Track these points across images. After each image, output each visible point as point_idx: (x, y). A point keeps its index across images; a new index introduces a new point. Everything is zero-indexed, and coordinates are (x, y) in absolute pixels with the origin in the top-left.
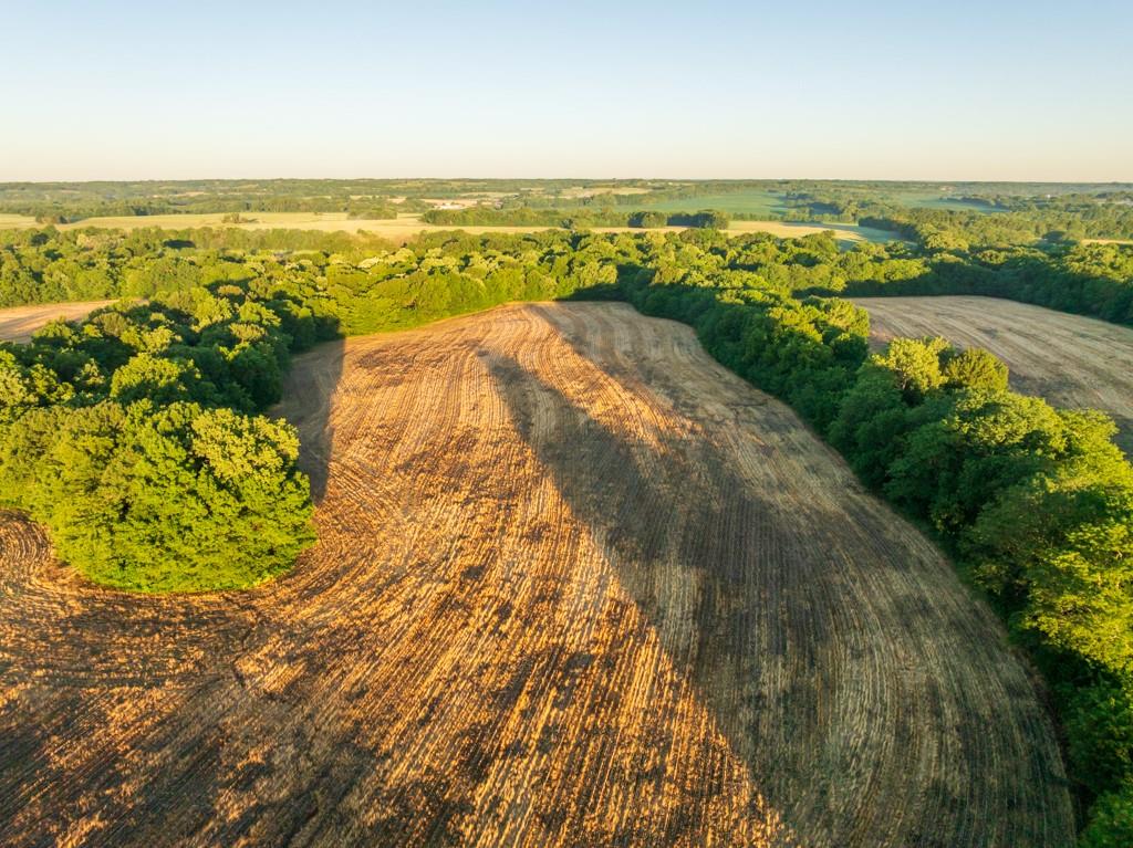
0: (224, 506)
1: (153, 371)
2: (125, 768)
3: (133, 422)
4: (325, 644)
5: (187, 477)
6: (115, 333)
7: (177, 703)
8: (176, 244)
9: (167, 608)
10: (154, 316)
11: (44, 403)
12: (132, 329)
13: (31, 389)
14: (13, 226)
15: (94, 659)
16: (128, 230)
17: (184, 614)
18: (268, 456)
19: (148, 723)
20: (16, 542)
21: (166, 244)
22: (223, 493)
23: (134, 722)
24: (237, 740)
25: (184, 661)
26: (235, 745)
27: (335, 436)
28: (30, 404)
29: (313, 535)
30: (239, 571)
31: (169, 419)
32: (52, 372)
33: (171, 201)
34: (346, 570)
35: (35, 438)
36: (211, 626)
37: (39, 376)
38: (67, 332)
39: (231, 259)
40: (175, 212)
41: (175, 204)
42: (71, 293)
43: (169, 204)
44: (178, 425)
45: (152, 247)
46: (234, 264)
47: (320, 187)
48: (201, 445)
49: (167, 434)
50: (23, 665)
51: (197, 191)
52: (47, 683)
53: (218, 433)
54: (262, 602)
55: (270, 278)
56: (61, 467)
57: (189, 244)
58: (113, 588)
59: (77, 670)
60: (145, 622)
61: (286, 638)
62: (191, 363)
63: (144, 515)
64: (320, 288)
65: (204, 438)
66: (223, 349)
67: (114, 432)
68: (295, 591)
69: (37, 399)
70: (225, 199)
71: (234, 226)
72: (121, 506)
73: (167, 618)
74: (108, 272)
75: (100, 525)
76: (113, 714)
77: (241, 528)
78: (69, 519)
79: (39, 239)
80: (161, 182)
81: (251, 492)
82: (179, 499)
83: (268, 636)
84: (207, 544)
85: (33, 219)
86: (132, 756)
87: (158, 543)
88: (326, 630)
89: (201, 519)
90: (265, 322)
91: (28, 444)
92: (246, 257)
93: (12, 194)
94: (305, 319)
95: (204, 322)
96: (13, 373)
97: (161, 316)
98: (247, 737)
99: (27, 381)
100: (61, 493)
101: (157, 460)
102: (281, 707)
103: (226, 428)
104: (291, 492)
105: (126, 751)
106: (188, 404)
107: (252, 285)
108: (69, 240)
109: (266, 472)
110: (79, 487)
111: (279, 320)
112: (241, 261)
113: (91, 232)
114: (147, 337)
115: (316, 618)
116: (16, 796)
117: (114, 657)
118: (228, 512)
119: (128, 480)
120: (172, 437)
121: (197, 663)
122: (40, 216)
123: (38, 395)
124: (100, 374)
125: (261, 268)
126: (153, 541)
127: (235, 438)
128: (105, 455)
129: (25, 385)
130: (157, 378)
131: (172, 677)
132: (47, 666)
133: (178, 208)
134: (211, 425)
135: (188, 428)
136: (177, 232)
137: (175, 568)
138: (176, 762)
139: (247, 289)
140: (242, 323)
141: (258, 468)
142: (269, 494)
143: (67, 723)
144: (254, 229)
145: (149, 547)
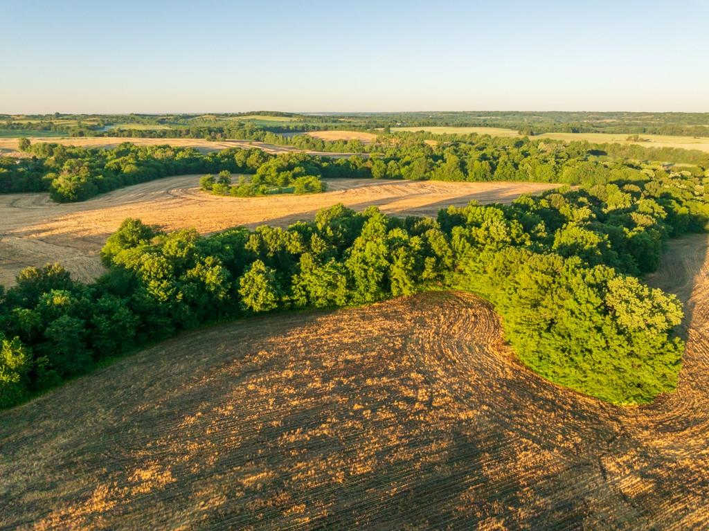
0: (620, 345)
1: (582, 238)
2: (522, 498)
3: (568, 270)
4: (673, 477)
5: (598, 318)
6: (557, 206)
7: (560, 468)
8: (596, 153)
9: (561, 397)
10: (581, 199)
11: (513, 243)
12: (568, 205)
13: (509, 233)
14: (508, 136)
15: (515, 413)
16: (568, 141)
17: (571, 405)
18: (659, 320)
19: (540, 473)
20: (484, 320)
21: (589, 152)
22: (621, 337)
23: (531, 468)
24: (596, 519)
25: (567, 439)
26: (595, 522)
27: (695, 308)
28: (506, 242)
29: (674, 384)
30: (615, 392)
31: (593, 275)
32: (521, 226)
33: (594, 125)
34: (697, 422)
35: (508, 264)
36: (588, 422)
37: (514, 227)
38: (531, 202)
39: (631, 166)
40: (596, 132)
41: (597, 127)
42: (531, 177)
43: (593, 126)
44: (599, 281)
45: (581, 154)
46: (634, 170)
47: (701, 119)
48: (612, 299)
49: (591, 286)
50: (478, 398)
51: (611, 119)
52: (488, 416)
53: (626, 294)
54: (626, 419)
55: (661, 183)
56: (518, 286)
57: (604, 153)
58: (530, 369)
59: (504, 415)
60: (547, 400)
61: (641, 456)
62: (606, 237)
63: (562, 332)
64: (697, 193)
65: (615, 294)
66: (626, 230)
67: (555, 274)
68: (652, 421)
69: (510, 240)
70: (629, 125)
71: (635, 143)
72: (549, 322)
73: (560, 404)
74: (554, 167)
75: (535, 330)
76: (520, 456)
77: (625, 364)
78: (519, 320)
79: (519, 144)
80: (590, 112)
81: (640, 342)
82: (588, 330)
83: (628, 448)
84: (599, 366)
85: (517, 132)
86: (528, 491)
87: (566, 353)
88: (674, 464)
89: (601, 349)
90: (656, 215)
91: (503, 266)
92: (642, 166)
93: (508, 118)
94: (683, 215)
95: (611, 207)
96: (502, 223)
97: (585, 200)
98: (603, 520)
99: (508, 229)
100: (516, 303)
101: (582, 302)
102: (631, 510)
103: (632, 291)
104: (669, 351)
105: (524, 486)
106: (607, 268)
107: (647, 186)
108: (534, 145)
109: (655, 331)
110: (528, 302)
111: (666, 214)
112: (638, 168)
113: (547, 142)
114: (575, 212)
115: (667, 451)
116: (463, 481)
117: (525, 416)
118: (621, 351)
119: (559, 308)
120: (595, 289)
121: (575, 445)
122: (521, 130)
123: (511, 238)
124: (545, 231)
125: (652, 174)
126: (563, 351)
127: (638, 301)
128: (546, 287)
129: (506, 231)
130: (584, 243)
131: (559, 448)
132: (489, 405)
133: (598, 129)
134: (622, 286)
135: (604, 284)
136: (597, 145)
137: (573, 373)
138: (553, 512)
139: (643, 189)
140: (639, 213)
141: (649, 326)
142: (653, 347)
143: (495, 448)
144: (649, 147)
145: (561, 355)
